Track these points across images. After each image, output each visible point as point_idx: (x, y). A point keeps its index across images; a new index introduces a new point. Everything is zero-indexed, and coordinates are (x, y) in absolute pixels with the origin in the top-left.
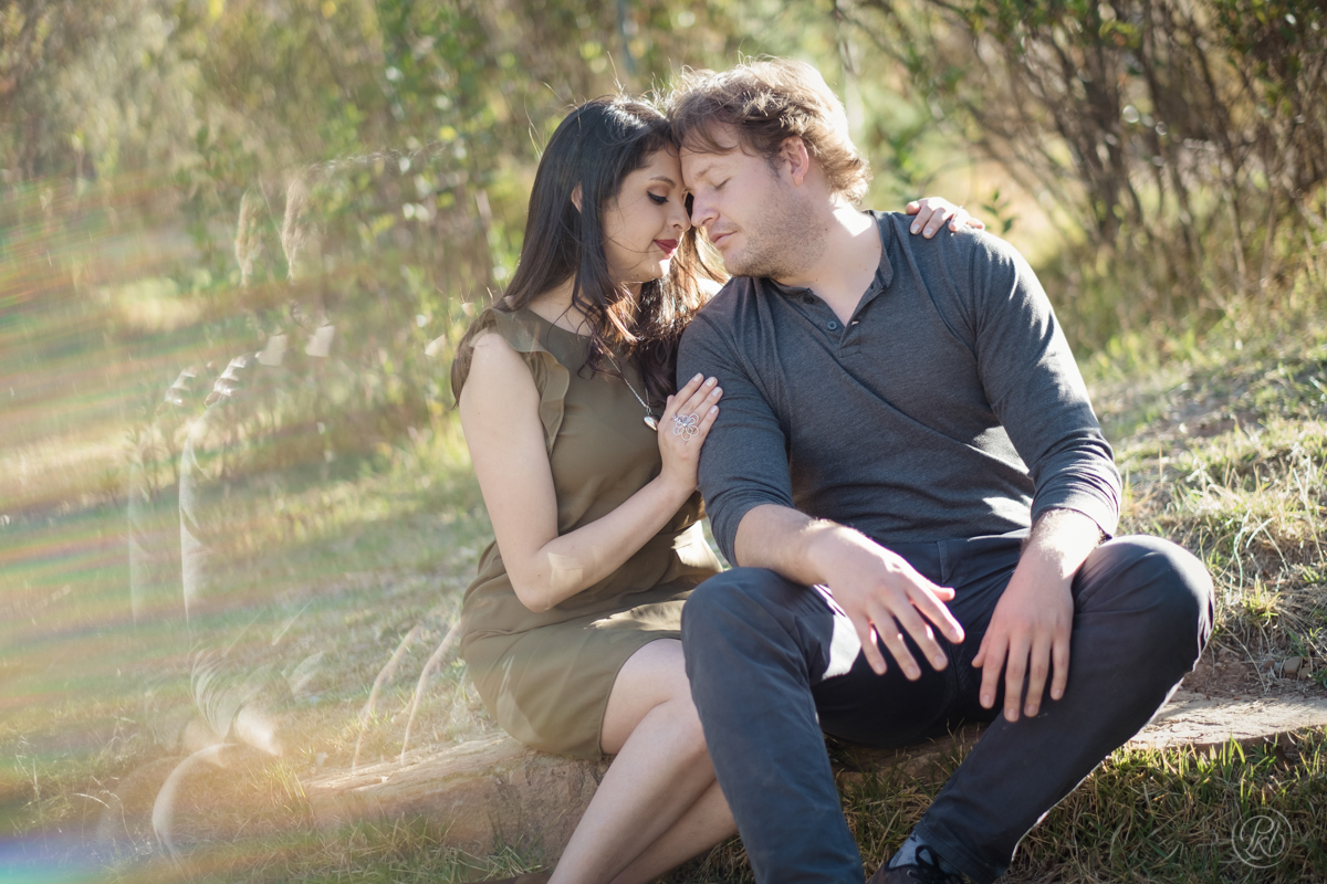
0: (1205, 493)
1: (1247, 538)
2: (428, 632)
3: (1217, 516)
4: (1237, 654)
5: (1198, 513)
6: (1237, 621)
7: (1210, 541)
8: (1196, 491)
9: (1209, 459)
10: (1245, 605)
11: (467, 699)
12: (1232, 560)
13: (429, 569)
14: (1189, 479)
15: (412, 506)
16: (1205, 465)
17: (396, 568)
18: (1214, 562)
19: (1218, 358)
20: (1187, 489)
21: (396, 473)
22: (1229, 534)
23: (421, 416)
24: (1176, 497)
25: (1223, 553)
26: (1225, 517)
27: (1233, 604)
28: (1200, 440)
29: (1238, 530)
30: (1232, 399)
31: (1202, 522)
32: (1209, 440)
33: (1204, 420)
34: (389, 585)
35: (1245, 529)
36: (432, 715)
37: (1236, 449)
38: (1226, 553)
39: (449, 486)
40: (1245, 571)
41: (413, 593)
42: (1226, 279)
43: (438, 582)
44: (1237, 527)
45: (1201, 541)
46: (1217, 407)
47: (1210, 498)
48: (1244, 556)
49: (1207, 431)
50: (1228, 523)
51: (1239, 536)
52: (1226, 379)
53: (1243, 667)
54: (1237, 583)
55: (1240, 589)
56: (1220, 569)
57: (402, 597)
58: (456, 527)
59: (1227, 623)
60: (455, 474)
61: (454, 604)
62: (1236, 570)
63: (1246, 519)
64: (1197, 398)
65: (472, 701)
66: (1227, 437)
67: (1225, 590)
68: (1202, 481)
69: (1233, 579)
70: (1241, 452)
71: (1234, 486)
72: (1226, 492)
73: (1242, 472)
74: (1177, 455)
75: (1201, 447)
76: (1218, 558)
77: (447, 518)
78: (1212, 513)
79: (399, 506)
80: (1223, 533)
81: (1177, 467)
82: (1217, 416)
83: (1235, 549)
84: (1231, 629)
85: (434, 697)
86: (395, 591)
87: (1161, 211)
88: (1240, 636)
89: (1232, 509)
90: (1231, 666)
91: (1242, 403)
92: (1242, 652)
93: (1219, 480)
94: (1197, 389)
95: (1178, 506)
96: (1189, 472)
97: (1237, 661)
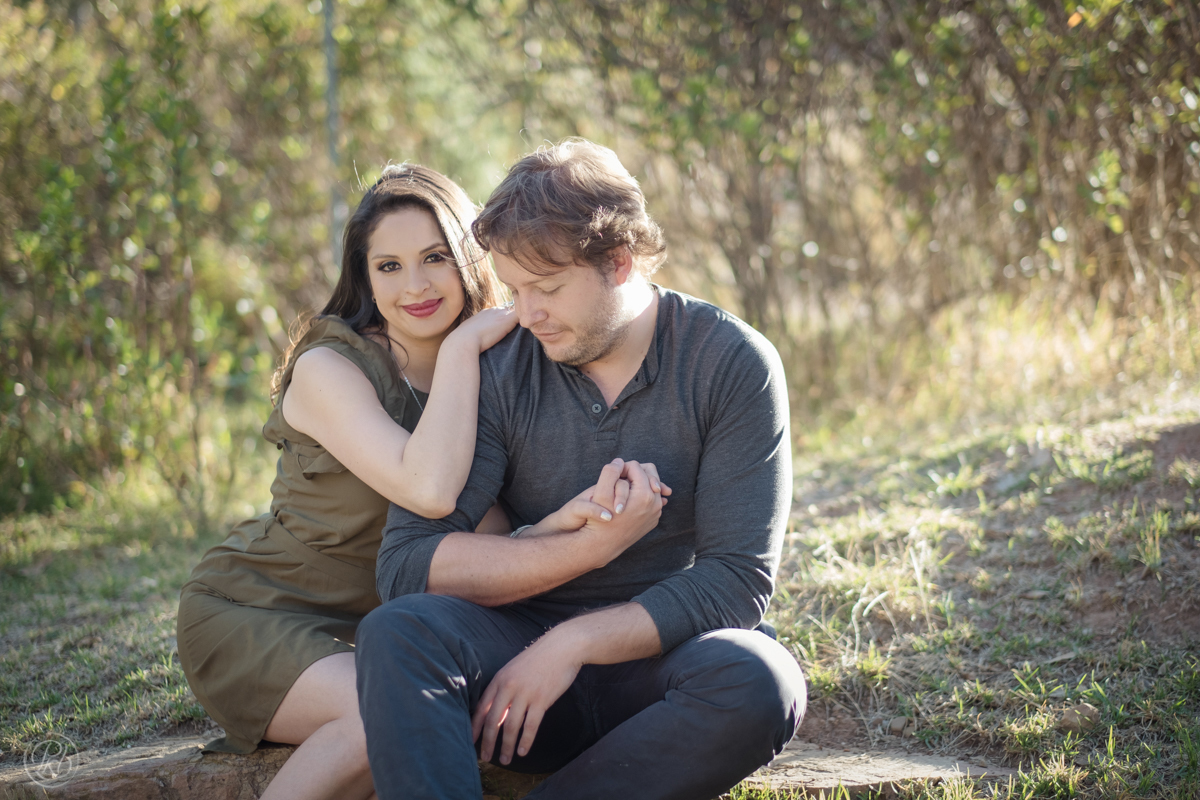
0: (830, 564)
1: (864, 607)
2: (106, 648)
3: (839, 587)
4: (849, 711)
5: (822, 583)
6: (851, 682)
7: (831, 609)
8: (821, 563)
9: (834, 536)
10: (859, 667)
11: (138, 710)
12: (849, 626)
13: (111, 595)
14: (816, 552)
15: (100, 539)
16: (830, 542)
17: (80, 592)
18: (834, 627)
19: (847, 452)
20: (814, 561)
21: (87, 510)
22: (848, 603)
23: (116, 460)
24: (802, 566)
25: (843, 620)
26: (846, 588)
27: (848, 665)
28: (827, 520)
29: (857, 601)
30: (858, 487)
31: (824, 591)
32: (835, 519)
33: (832, 503)
34: (73, 606)
35: (862, 600)
36: (103, 722)
37: (859, 528)
38: (845, 619)
39: (137, 523)
40: (861, 637)
41: (94, 615)
42: (859, 385)
43: (118, 606)
44: (855, 597)
45: (823, 606)
46: (844, 493)
47: (834, 570)
48: (861, 623)
49: (834, 513)
50: (849, 593)
51: (857, 607)
52: (855, 469)
53: (854, 723)
54: (853, 647)
55: (856, 652)
56: (838, 634)
57: (84, 618)
58: (140, 560)
59: (843, 682)
60: (143, 513)
61: (132, 624)
62: (853, 636)
63: (864, 591)
64: (827, 485)
65: (142, 711)
66: (851, 519)
67: (842, 653)
68: (827, 555)
69: (849, 643)
70: (864, 533)
71: (855, 561)
72: (848, 565)
73: (865, 549)
74: (805, 533)
75: (829, 526)
76: (838, 624)
77: (132, 551)
78: (834, 583)
79: (89, 539)
80: (844, 602)
81: (805, 543)
82: (844, 500)
83: (854, 618)
84: (845, 688)
85: (106, 706)
86: (78, 611)
87: (804, 324)
88: (853, 695)
89: (853, 580)
90: (843, 721)
91: (867, 490)
92: (854, 709)
93: (842, 554)
94: (827, 477)
95: (804, 575)
96: (816, 547)
97: (848, 718)
